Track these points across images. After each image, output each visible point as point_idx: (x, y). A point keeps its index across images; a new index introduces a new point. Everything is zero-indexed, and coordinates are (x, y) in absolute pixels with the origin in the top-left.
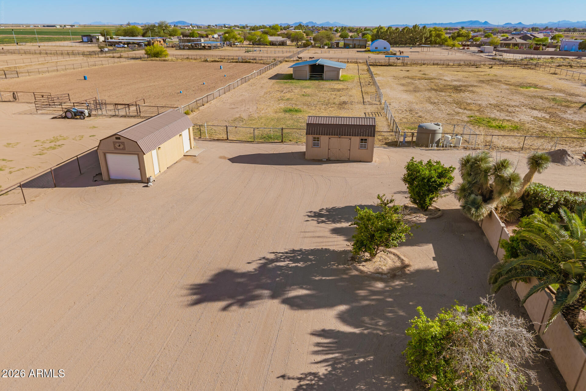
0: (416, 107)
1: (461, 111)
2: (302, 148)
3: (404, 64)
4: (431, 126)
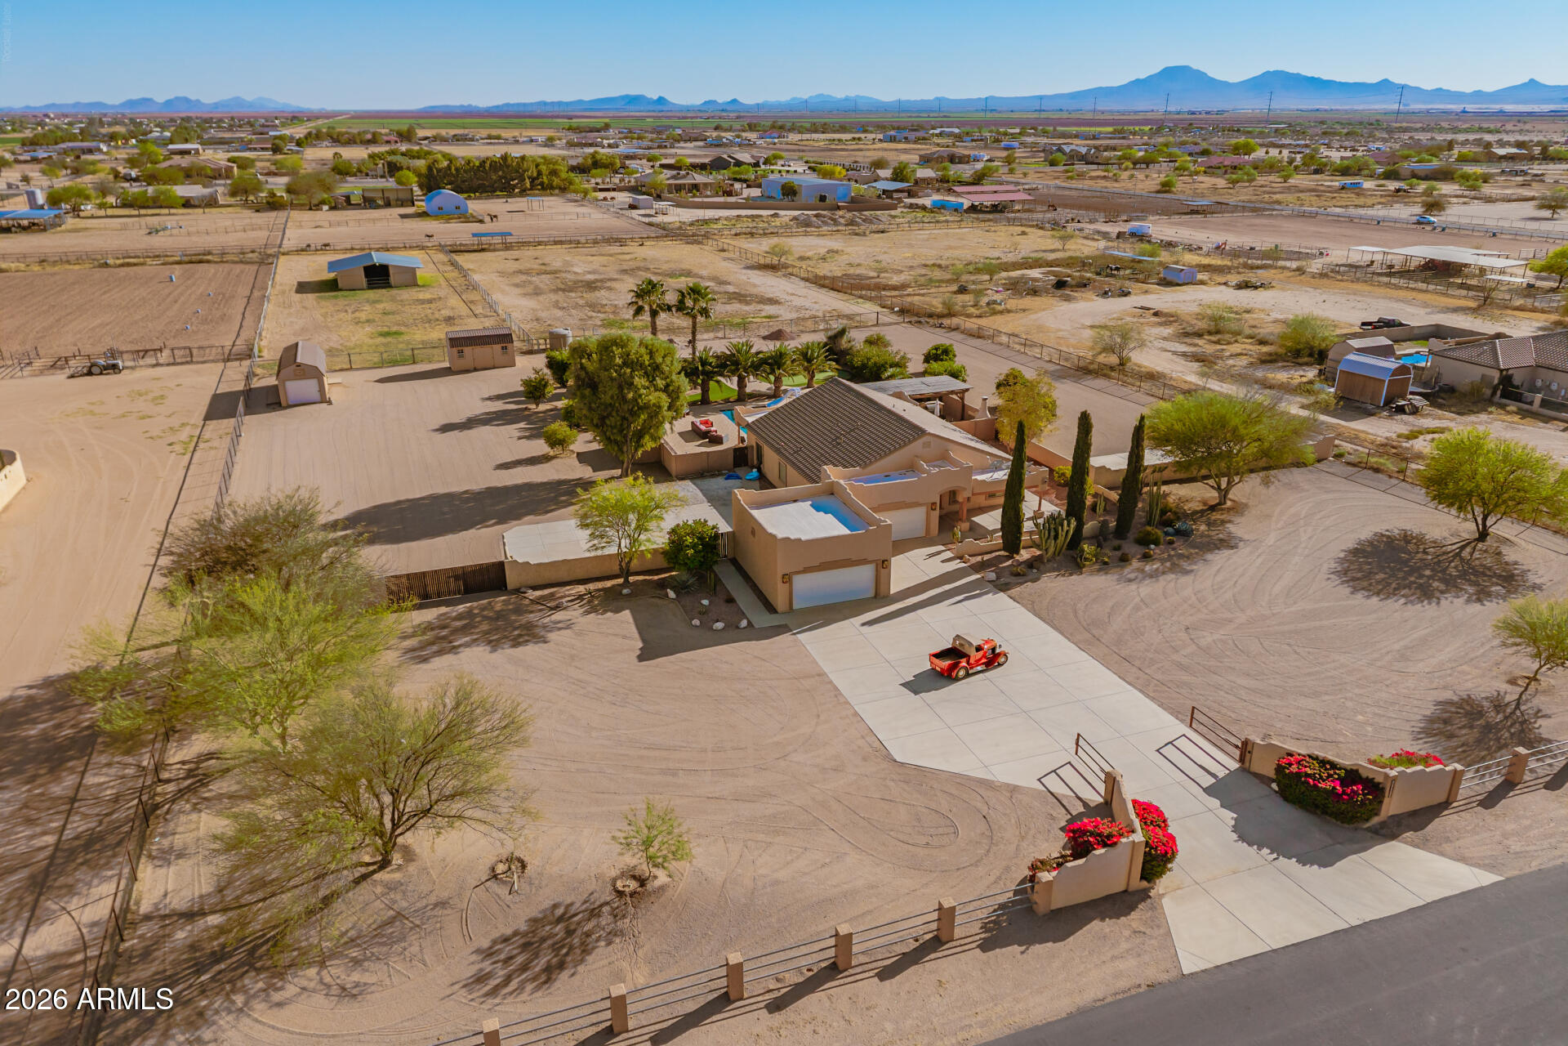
0: (543, 315)
1: (594, 314)
2: (447, 365)
3: (508, 247)
4: (561, 331)
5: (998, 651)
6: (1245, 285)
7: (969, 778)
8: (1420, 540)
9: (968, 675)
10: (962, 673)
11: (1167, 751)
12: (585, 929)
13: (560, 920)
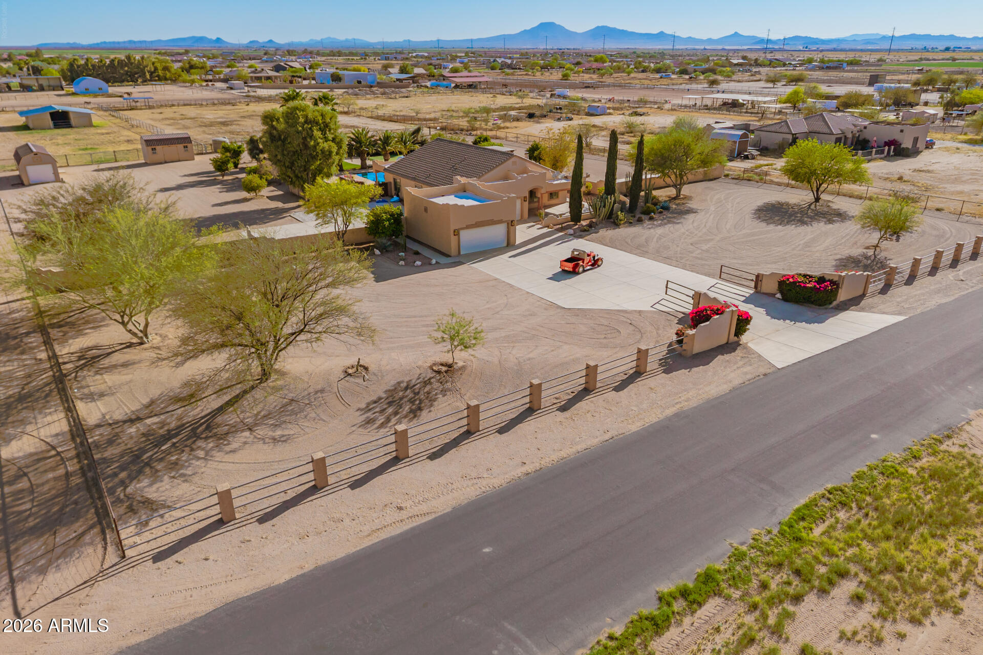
3: (150, 107)
4: (221, 139)
5: (596, 258)
6: (637, 114)
7: (611, 310)
8: (787, 204)
9: (584, 271)
10: (581, 269)
11: (712, 289)
12: (425, 391)
13: (406, 388)
